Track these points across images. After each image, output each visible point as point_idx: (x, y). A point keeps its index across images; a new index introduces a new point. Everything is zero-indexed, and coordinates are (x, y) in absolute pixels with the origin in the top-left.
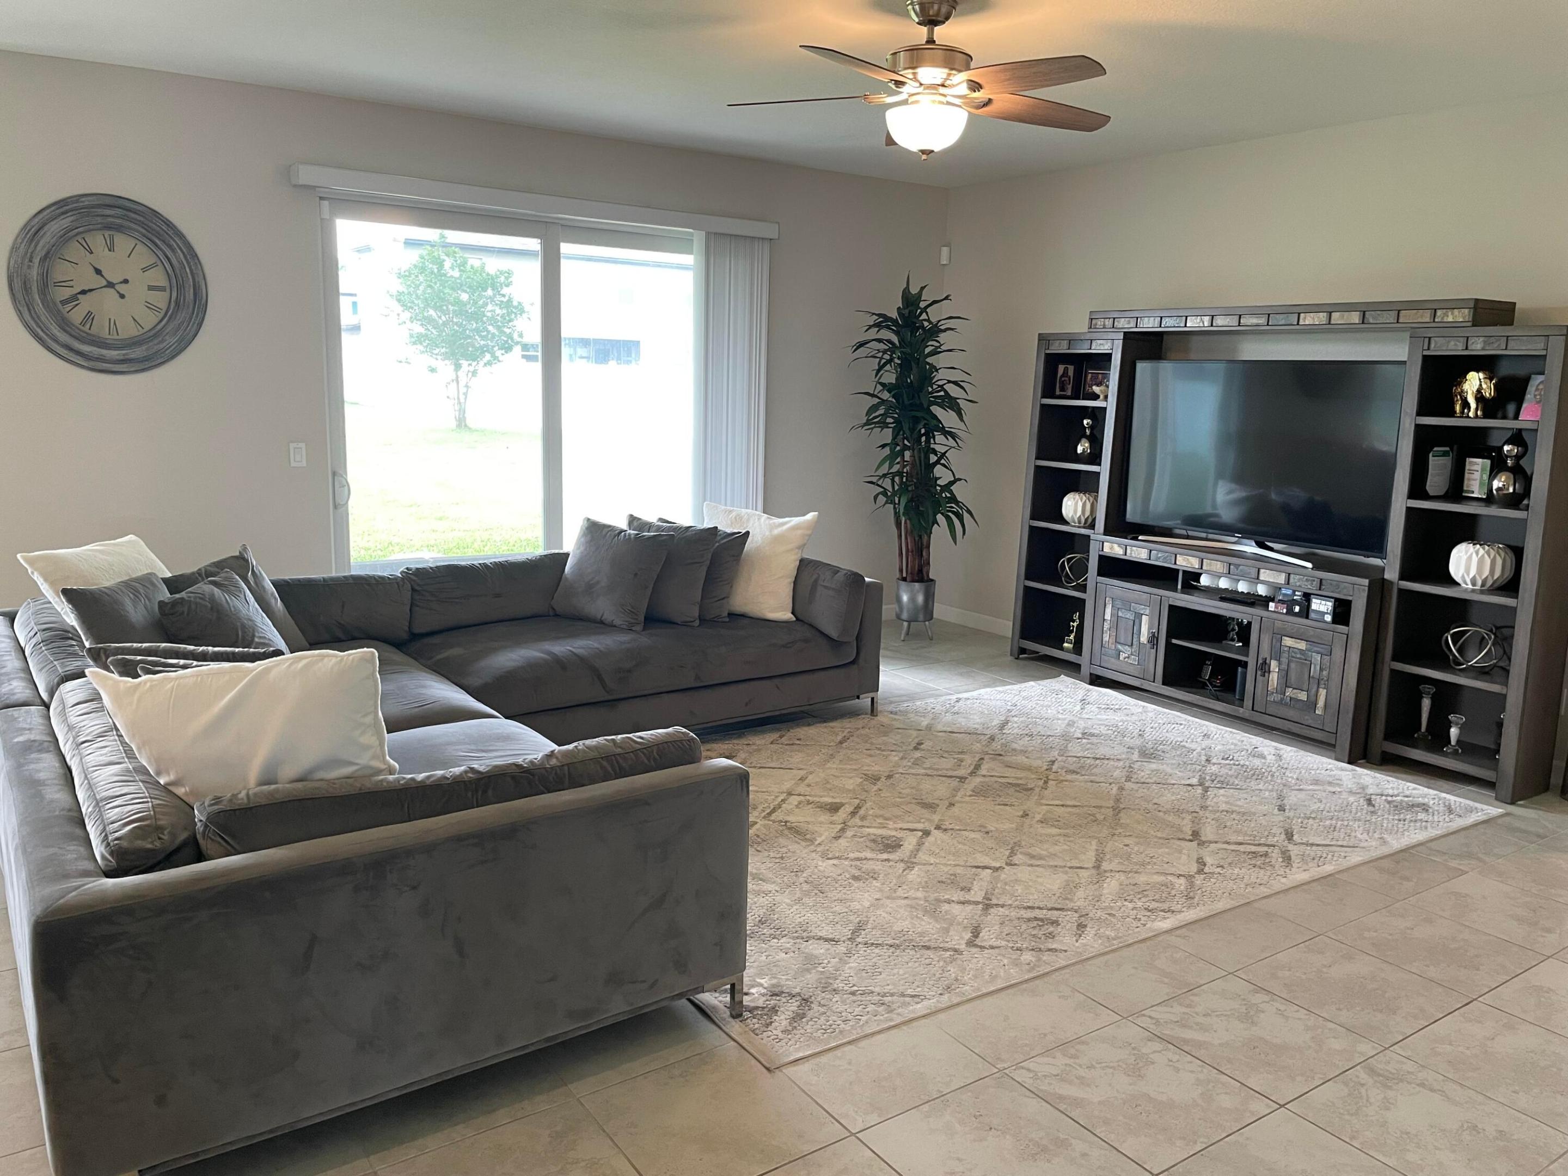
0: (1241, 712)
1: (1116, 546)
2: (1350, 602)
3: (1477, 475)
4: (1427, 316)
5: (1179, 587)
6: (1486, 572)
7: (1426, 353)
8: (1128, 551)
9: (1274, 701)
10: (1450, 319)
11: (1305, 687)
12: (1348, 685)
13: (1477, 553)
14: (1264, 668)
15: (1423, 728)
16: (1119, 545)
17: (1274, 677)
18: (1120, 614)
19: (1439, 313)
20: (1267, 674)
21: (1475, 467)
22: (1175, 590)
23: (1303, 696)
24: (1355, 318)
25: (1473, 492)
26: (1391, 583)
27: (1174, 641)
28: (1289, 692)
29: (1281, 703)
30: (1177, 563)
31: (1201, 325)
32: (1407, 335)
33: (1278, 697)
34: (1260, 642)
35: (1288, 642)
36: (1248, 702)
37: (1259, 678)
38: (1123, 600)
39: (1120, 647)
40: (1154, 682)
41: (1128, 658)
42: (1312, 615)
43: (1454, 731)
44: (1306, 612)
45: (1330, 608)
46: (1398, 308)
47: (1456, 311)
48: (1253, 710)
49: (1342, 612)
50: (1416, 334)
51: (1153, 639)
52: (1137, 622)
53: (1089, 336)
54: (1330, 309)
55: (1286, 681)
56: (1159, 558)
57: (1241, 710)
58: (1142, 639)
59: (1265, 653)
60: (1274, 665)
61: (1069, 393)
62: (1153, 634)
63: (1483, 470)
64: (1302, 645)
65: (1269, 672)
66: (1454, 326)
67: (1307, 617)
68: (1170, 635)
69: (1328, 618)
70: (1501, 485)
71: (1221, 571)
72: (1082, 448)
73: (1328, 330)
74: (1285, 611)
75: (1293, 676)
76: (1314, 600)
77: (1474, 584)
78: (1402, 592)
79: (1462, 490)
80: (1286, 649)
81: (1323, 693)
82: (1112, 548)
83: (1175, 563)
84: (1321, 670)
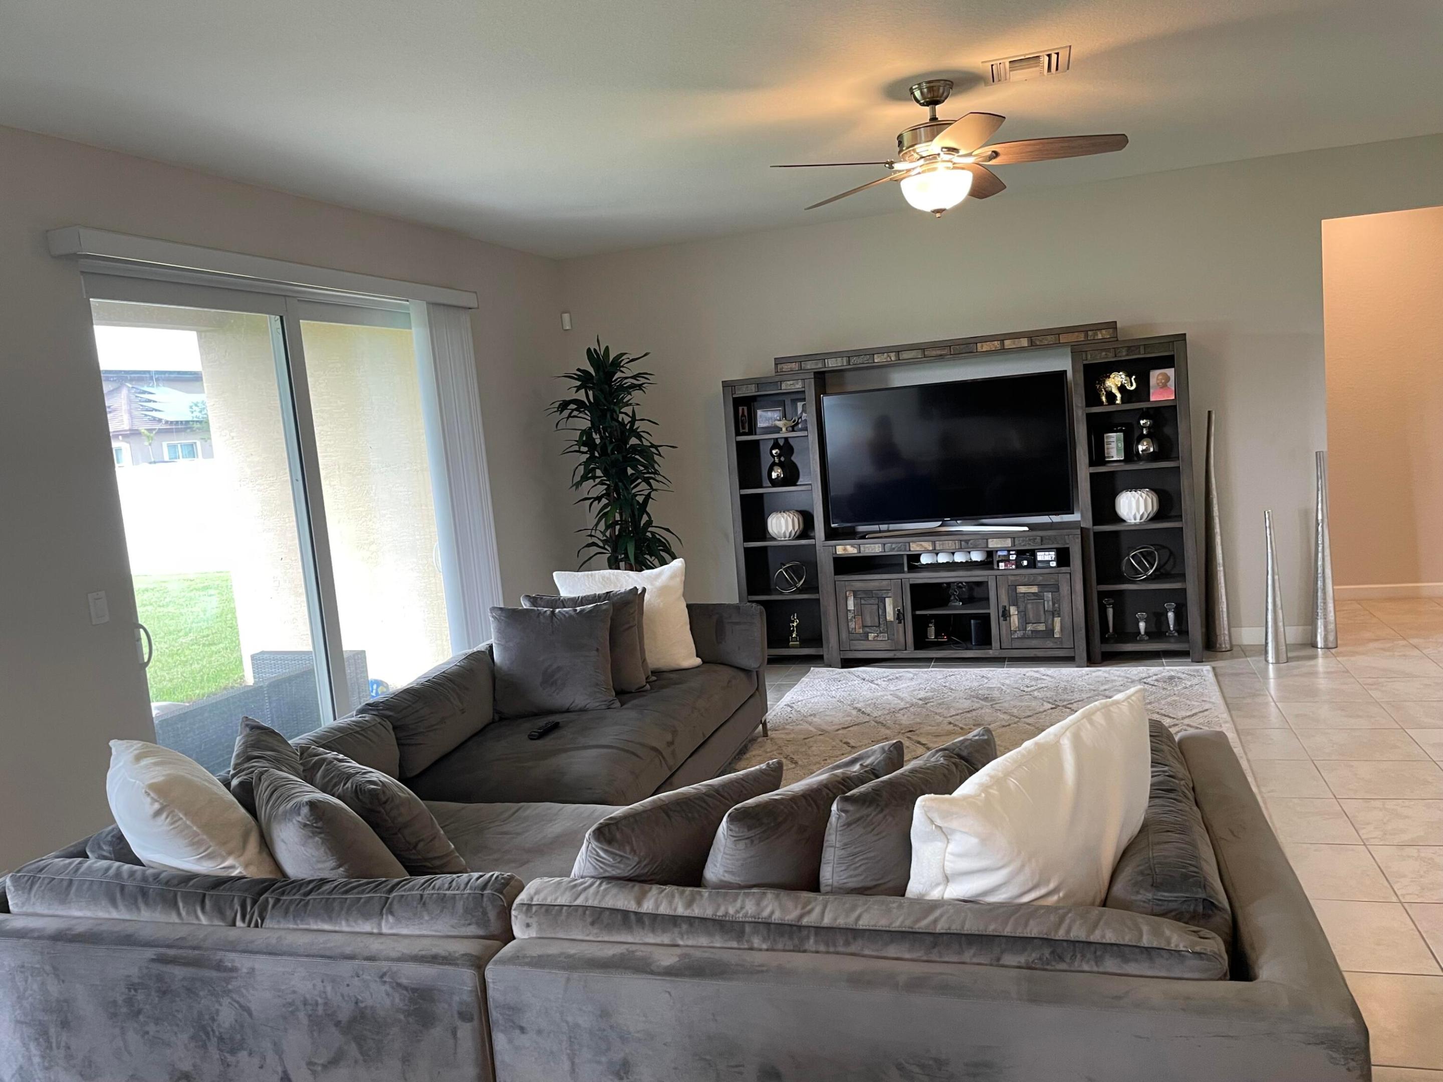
0: (991, 653)
1: (849, 547)
2: (1068, 548)
3: (1114, 445)
4: (1082, 337)
5: (906, 569)
6: (1142, 510)
7: (1085, 362)
8: (862, 549)
9: (1018, 638)
10: (1100, 336)
11: (1043, 620)
12: (1077, 609)
13: (1134, 497)
14: (1006, 615)
15: (1111, 630)
16: (852, 546)
17: (1015, 620)
18: (863, 602)
19: (1090, 333)
20: (1008, 618)
21: (1112, 440)
22: (903, 572)
23: (1042, 627)
24: (1024, 342)
25: (1113, 457)
26: (1088, 529)
27: (918, 613)
28: (1030, 627)
29: (1023, 638)
30: (912, 549)
31: (889, 359)
32: (1069, 350)
33: (1019, 634)
34: (997, 597)
35: (1022, 589)
36: (995, 643)
37: (1003, 623)
38: (865, 592)
39: (867, 630)
40: (906, 650)
41: (878, 636)
42: (1039, 565)
43: (1142, 625)
44: (1033, 563)
45: (1054, 556)
46: (1057, 332)
47: (1104, 332)
48: (1001, 649)
49: (1063, 557)
50: (1076, 352)
51: (900, 616)
52: (881, 605)
53: (777, 379)
54: (1002, 338)
55: (1025, 619)
56: (894, 549)
57: (991, 652)
58: (888, 618)
59: (1004, 601)
60: (1013, 610)
61: (747, 430)
62: (899, 610)
63: (1118, 440)
64: (1035, 589)
65: (1010, 616)
66: (1104, 341)
67: (1035, 567)
68: (914, 608)
69: (1053, 564)
70: (1144, 448)
71: (954, 547)
72: (776, 474)
73: (1003, 351)
74: (1014, 567)
75: (1031, 615)
76: (1038, 553)
77: (1135, 519)
78: (1096, 534)
79: (1105, 457)
80: (1021, 595)
81: (1057, 620)
82: (845, 550)
83: (910, 550)
84: (1054, 604)
